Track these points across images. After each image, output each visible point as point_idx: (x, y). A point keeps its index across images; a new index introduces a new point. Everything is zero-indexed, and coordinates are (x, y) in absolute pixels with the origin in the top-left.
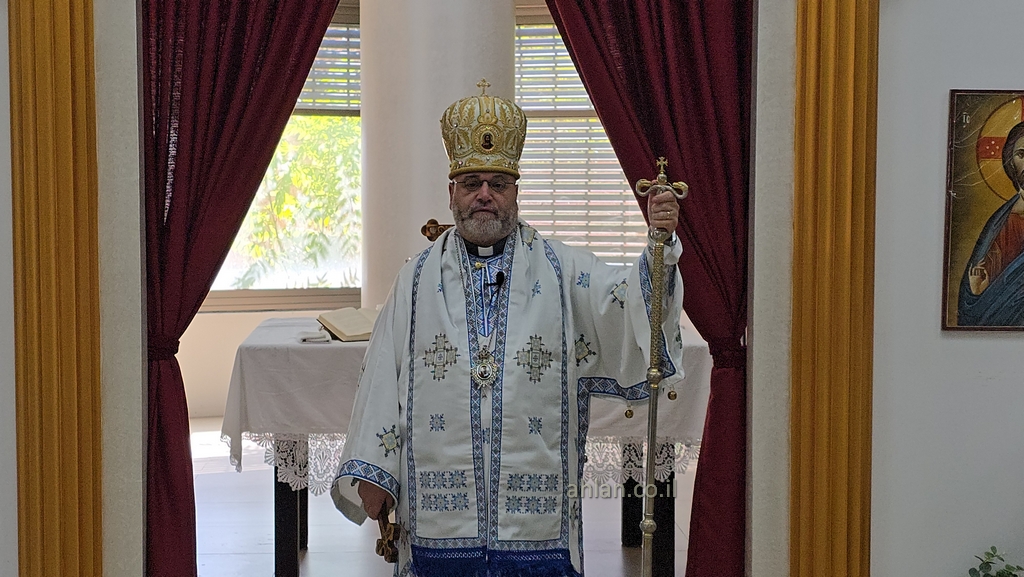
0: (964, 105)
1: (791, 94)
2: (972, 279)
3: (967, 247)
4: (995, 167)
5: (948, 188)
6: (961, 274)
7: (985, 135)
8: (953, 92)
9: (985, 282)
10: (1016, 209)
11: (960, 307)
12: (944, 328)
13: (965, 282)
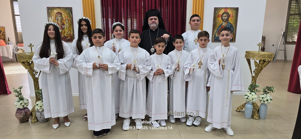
0: (216, 9)
1: (192, 8)
2: (216, 35)
3: (216, 30)
4: (220, 19)
5: (213, 22)
6: (215, 34)
7: (219, 14)
8: (215, 8)
9: (218, 35)
10: (223, 25)
11: (214, 38)
12: (212, 41)
13: (215, 35)
